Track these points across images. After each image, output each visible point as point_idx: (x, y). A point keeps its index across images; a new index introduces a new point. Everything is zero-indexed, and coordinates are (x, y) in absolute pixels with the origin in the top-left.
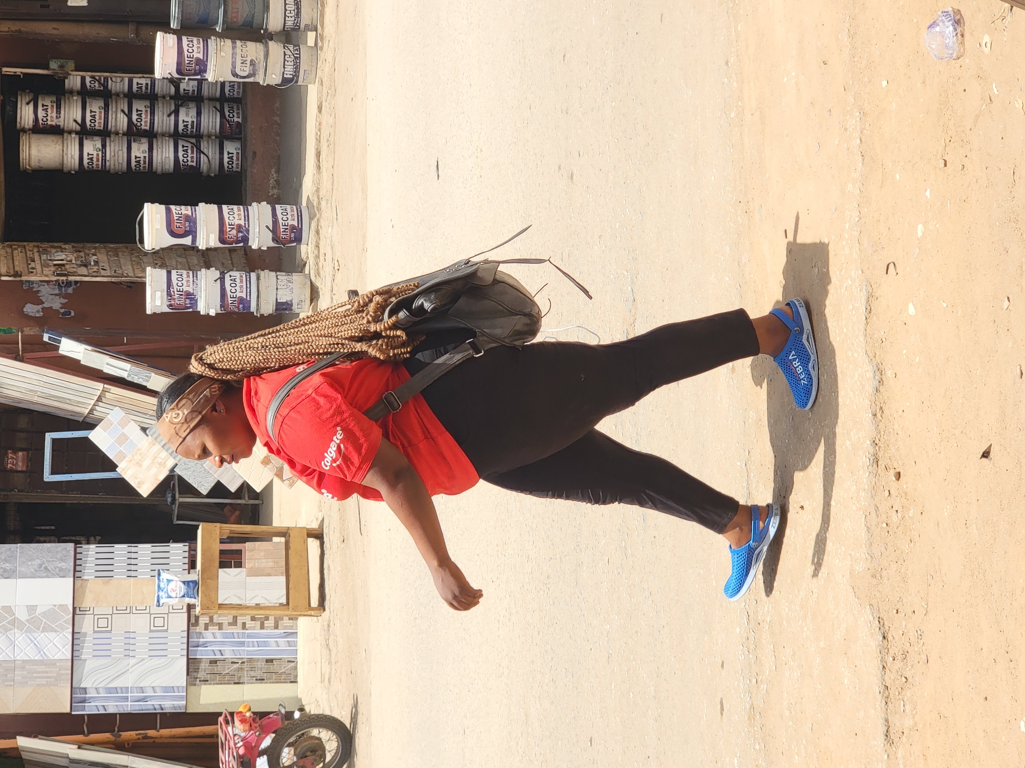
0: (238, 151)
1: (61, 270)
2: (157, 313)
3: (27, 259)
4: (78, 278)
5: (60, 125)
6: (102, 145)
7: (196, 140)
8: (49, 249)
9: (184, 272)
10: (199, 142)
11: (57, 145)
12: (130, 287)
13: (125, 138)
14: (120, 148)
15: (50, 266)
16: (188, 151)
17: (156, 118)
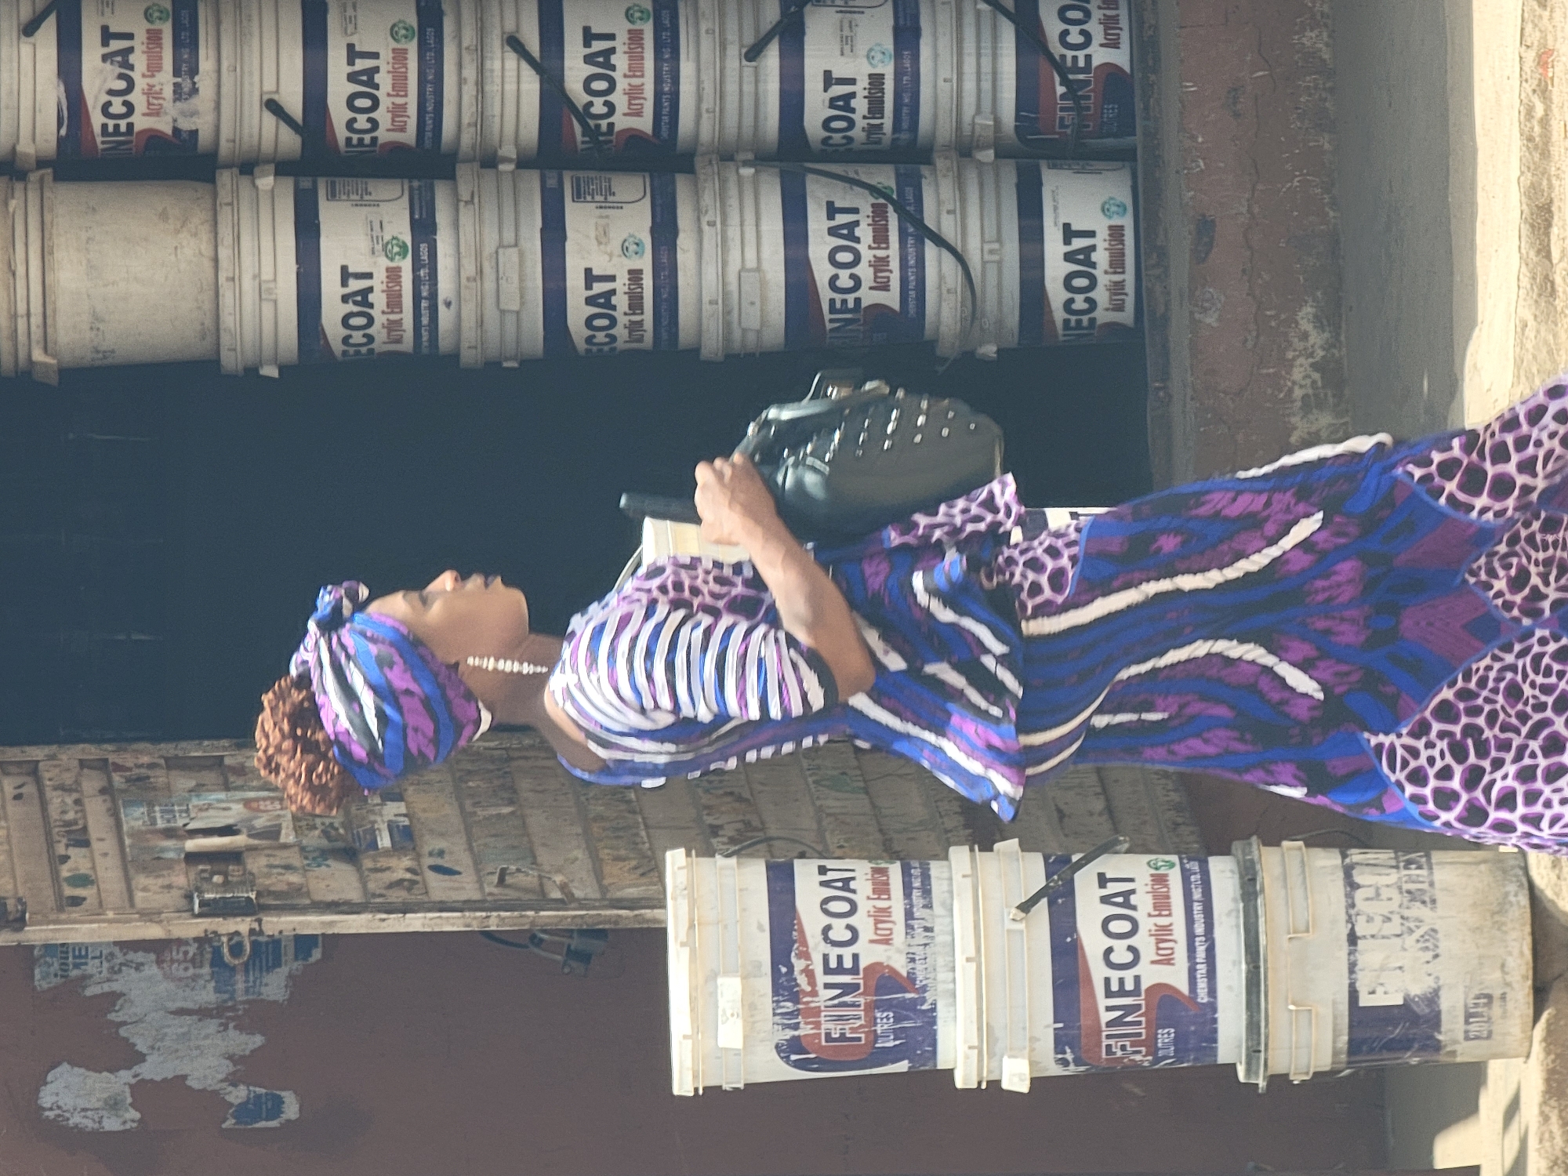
0: (1117, 221)
1: (226, 884)
2: (726, 1087)
3: (48, 834)
4: (312, 923)
5: (194, 133)
6: (415, 225)
7: (898, 176)
8: (159, 777)
9: (861, 871)
10: (911, 183)
11: (184, 236)
12: (584, 957)
13: (532, 183)
14: (509, 236)
15: (170, 865)
16: (858, 232)
17: (687, 69)
